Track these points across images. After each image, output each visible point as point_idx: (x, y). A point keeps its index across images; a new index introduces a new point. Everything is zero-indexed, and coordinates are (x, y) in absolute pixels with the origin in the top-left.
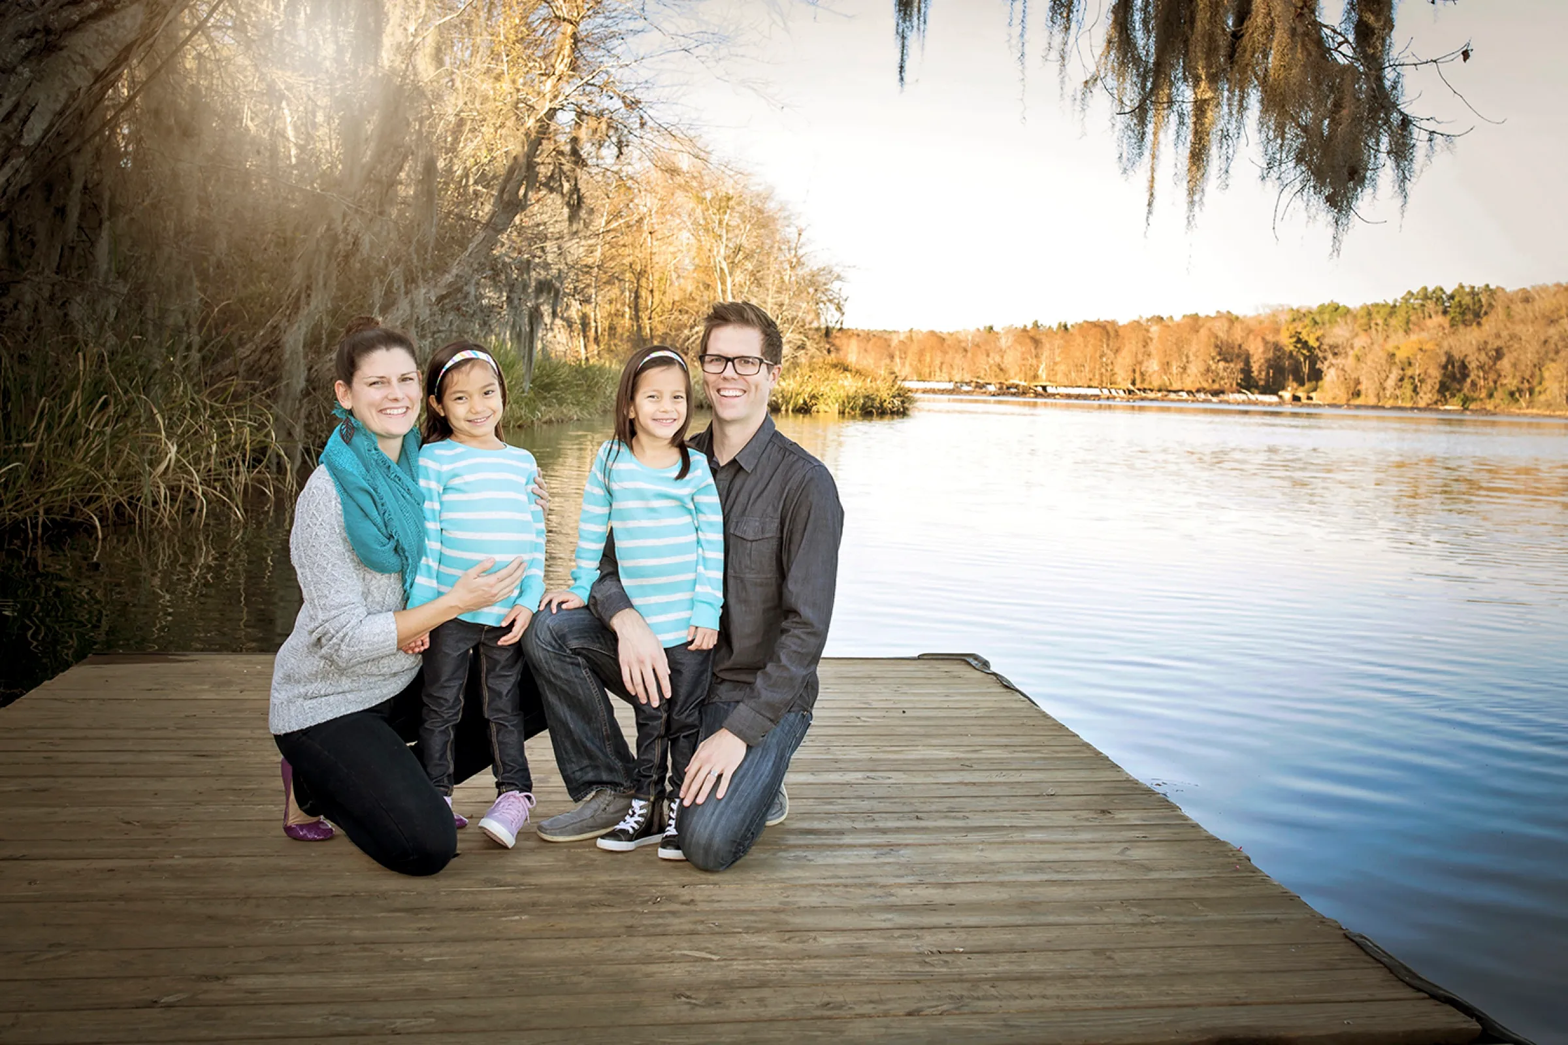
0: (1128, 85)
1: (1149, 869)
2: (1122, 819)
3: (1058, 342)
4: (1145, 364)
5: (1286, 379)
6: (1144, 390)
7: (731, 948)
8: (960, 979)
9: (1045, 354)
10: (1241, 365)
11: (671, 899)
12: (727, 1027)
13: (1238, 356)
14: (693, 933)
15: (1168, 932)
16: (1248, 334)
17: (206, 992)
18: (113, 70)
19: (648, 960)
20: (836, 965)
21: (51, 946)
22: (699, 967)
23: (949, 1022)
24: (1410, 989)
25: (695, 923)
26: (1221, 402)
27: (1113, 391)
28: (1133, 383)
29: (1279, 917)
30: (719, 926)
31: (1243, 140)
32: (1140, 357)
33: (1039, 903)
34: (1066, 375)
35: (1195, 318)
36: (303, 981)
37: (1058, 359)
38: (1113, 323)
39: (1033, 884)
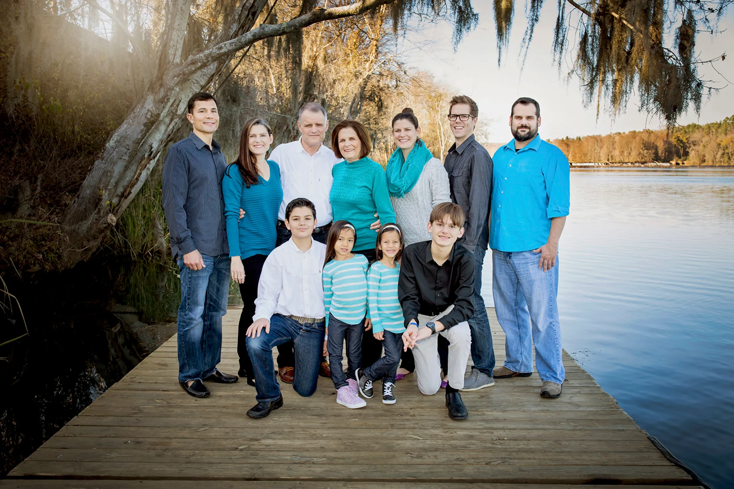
0: (586, 73)
1: (579, 406)
2: (571, 384)
3: (577, 144)
4: (613, 152)
5: (673, 156)
6: (613, 163)
7: (427, 434)
8: (505, 450)
9: (571, 149)
10: (654, 151)
11: (407, 414)
12: (424, 466)
13: (653, 147)
14: (414, 428)
15: (583, 434)
16: (657, 138)
17: (253, 445)
18: (207, 84)
19: (398, 438)
20: (463, 443)
21: (203, 425)
22: (415, 442)
23: (500, 468)
24: (668, 461)
25: (414, 424)
26: (645, 167)
27: (600, 164)
28: (608, 160)
29: (625, 428)
30: (423, 426)
31: (633, 94)
32: (611, 150)
33: (537, 420)
34: (580, 158)
35: (634, 132)
36: (284, 442)
37: (577, 152)
38: (600, 136)
39: (535, 412)
